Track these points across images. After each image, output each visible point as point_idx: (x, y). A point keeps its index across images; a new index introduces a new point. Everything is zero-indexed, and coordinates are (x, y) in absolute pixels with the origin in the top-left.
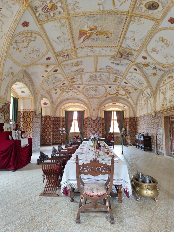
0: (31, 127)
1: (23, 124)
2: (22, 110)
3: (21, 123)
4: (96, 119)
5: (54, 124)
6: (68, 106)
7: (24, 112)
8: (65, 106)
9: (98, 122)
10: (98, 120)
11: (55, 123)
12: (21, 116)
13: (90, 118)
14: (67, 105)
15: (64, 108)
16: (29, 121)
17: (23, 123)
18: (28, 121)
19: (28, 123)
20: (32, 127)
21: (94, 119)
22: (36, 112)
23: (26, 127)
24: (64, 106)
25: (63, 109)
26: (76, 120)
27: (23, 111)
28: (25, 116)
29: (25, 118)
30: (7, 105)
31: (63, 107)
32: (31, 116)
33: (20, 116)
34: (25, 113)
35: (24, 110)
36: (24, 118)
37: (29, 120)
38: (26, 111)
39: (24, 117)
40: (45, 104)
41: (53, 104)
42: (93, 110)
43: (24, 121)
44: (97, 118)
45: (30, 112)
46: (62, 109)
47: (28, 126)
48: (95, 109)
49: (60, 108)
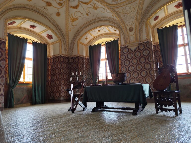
4: (138, 47)
6: (93, 40)
9: (142, 52)
10: (142, 48)
13: (125, 47)
14: (89, 37)
15: (88, 43)
21: (133, 48)
25: (86, 45)
31: (85, 41)
40: (50, 37)
42: (128, 30)
44: (140, 44)
46: (84, 45)
48: (134, 26)
49: (78, 41)
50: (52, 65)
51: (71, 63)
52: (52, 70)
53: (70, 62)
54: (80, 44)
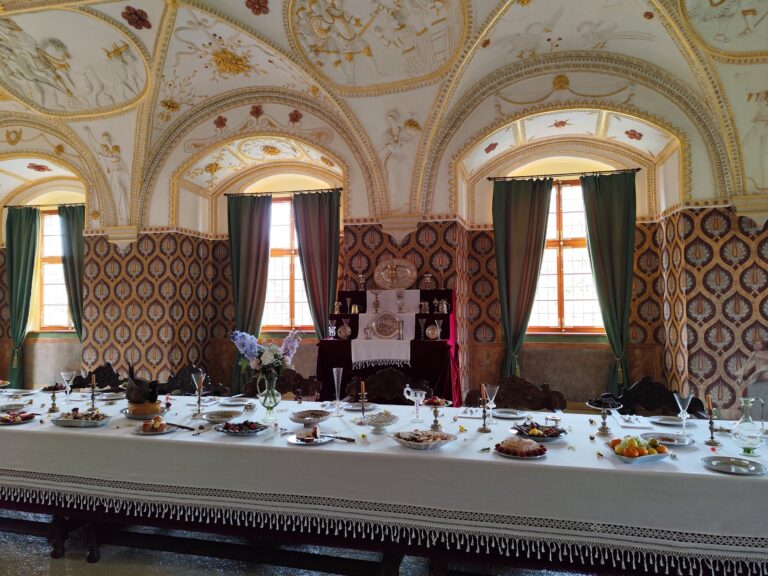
0: (682, 293)
1: (668, 281)
2: (663, 214)
3: (664, 275)
7: (668, 222)
12: (664, 245)
16: (679, 266)
17: (668, 274)
18: (677, 264)
19: (677, 277)
22: (741, 208)
23: (674, 294)
27: (665, 220)
28: (670, 240)
29: (671, 252)
30: (436, 227)
32: (680, 239)
34: (669, 228)
36: (669, 254)
37: (679, 261)
38: (670, 220)
39: (669, 248)
43: (669, 265)
47: (678, 290)
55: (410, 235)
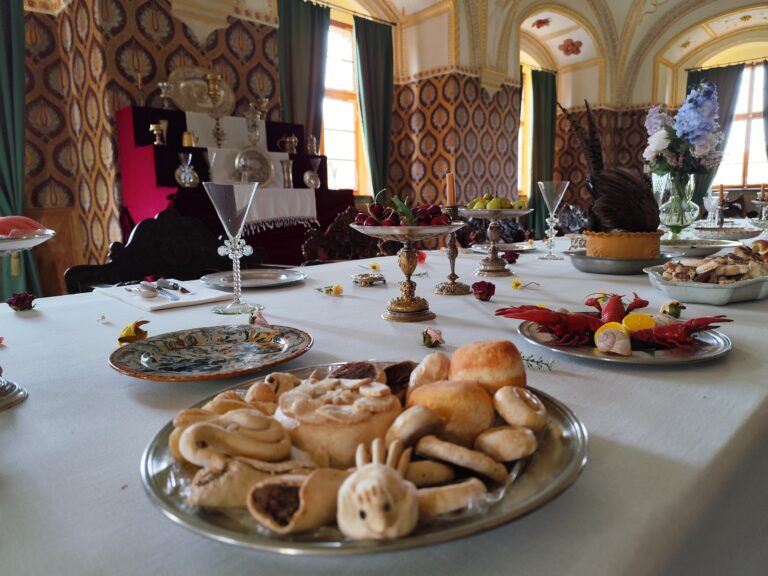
0: (449, 152)
1: (421, 143)
2: (415, 77)
3: (414, 137)
5: (623, 149)
6: (705, 45)
7: (425, 84)
8: (685, 45)
11: (625, 144)
12: (414, 108)
14: (699, 37)
15: (683, 60)
16: (443, 127)
17: (421, 136)
18: (440, 126)
19: (440, 137)
20: (456, 151)
22: (483, 80)
23: (432, 154)
24: (683, 40)
25: (675, 67)
26: (756, 115)
27: (420, 82)
28: (428, 102)
29: (428, 114)
30: (252, 30)
31: (676, 53)
32: (448, 100)
33: (410, 107)
34: (425, 90)
35: (420, 74)
36: (424, 115)
37: (444, 122)
38: (429, 82)
39: (424, 110)
40: (572, 47)
41: (613, 41)
43: (424, 126)
45: (443, 81)
46: (667, 64)
47: (441, 149)
49: (655, 57)
50: (566, 137)
51: (622, 129)
52: (567, 152)
53: (620, 125)
54: (661, 66)
55: (216, 33)
